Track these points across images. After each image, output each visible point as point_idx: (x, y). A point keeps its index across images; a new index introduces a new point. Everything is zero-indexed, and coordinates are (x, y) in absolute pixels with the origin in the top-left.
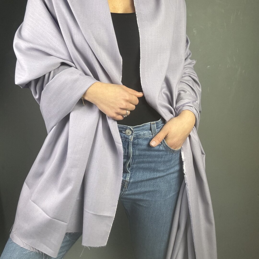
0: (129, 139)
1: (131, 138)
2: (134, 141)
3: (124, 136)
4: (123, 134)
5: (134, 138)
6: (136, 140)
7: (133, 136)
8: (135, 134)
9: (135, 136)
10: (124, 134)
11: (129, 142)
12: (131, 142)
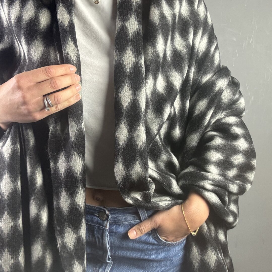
0: (103, 226)
1: (106, 225)
2: (111, 227)
3: (97, 221)
4: (95, 217)
5: (111, 223)
6: (114, 226)
7: (109, 221)
8: (112, 219)
9: (113, 222)
10: (97, 218)
11: (103, 230)
12: (107, 230)
